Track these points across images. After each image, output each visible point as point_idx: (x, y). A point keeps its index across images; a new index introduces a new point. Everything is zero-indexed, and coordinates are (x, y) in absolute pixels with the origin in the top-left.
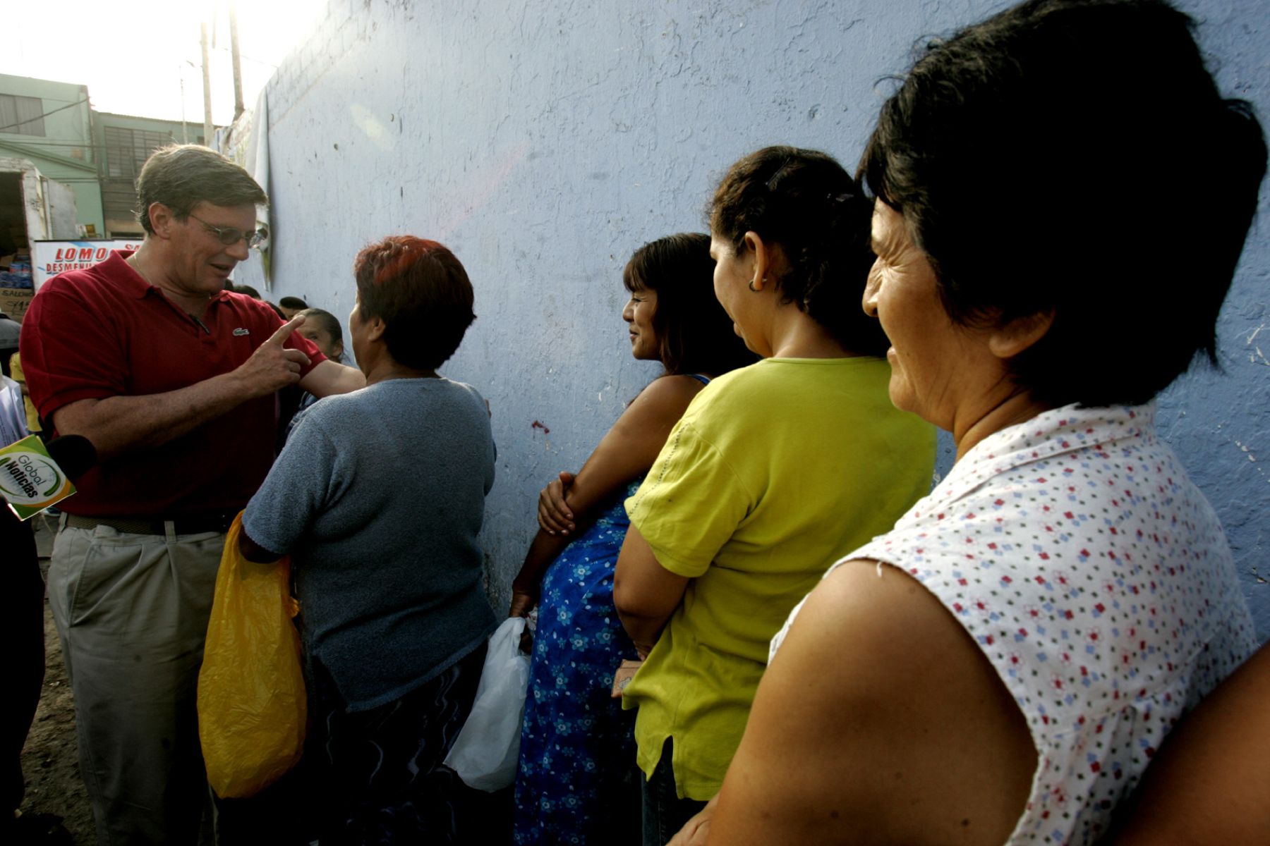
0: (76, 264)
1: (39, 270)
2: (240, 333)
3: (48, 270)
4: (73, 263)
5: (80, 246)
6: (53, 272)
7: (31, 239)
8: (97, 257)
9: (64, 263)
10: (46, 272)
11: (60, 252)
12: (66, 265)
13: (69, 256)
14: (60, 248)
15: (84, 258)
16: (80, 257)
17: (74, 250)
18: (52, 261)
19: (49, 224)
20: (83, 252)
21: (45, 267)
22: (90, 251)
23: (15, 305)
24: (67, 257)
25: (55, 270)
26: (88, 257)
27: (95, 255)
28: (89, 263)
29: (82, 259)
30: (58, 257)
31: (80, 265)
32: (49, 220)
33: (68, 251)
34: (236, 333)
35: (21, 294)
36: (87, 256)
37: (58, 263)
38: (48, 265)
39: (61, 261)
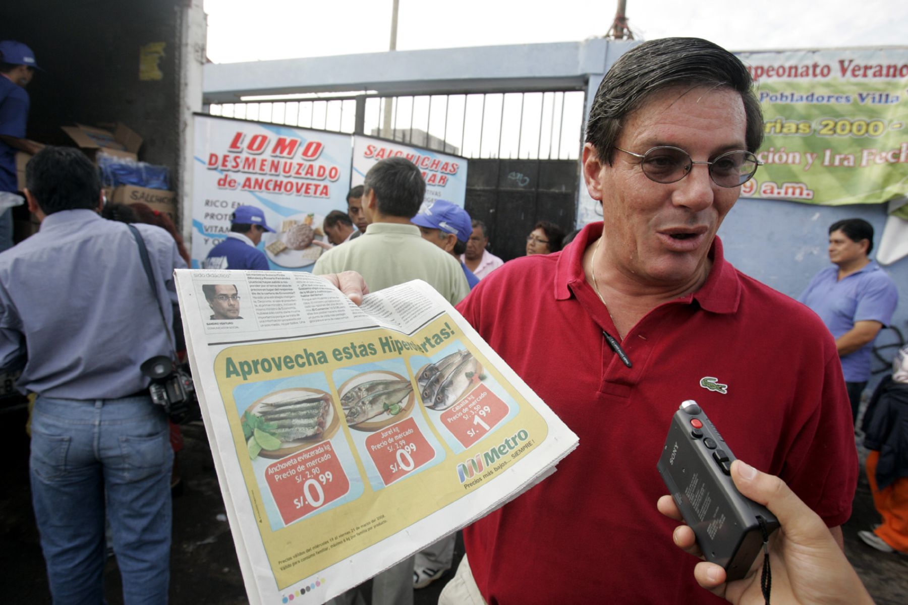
0: (263, 161)
2: (712, 386)
3: (210, 163)
4: (259, 159)
5: (278, 133)
6: (220, 168)
7: (188, 109)
8: (305, 155)
9: (244, 156)
10: (207, 166)
11: (239, 136)
12: (247, 159)
13: (255, 146)
14: (240, 131)
15: (282, 152)
16: (274, 150)
17: (264, 138)
18: (222, 149)
20: (281, 143)
21: (207, 160)
22: (293, 143)
24: (250, 147)
25: (225, 166)
26: (289, 153)
27: (302, 149)
28: (289, 161)
29: (278, 153)
30: (234, 145)
31: (273, 162)
33: (255, 138)
34: (705, 382)
36: (287, 150)
37: (232, 155)
38: (214, 155)
39: (240, 152)
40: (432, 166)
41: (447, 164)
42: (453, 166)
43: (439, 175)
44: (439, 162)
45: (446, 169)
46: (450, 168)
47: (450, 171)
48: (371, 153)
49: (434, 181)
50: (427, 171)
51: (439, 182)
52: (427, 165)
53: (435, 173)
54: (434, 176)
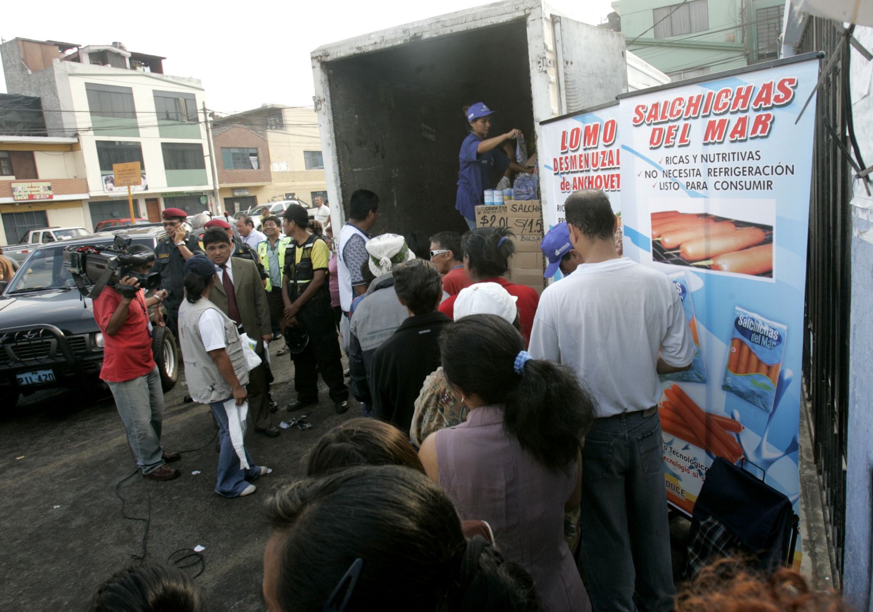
0: (580, 156)
1: (547, 170)
3: (555, 169)
4: (578, 154)
5: (584, 122)
8: (605, 140)
9: (569, 155)
10: (553, 172)
11: (565, 136)
12: (571, 158)
13: (574, 142)
14: (565, 129)
15: (589, 143)
16: (585, 142)
17: (579, 131)
18: (558, 152)
19: (563, 92)
20: (588, 132)
21: (552, 165)
22: (597, 128)
23: (524, 225)
24: (571, 144)
25: (562, 169)
27: (602, 135)
29: (587, 145)
30: (563, 146)
31: (585, 156)
32: (563, 86)
33: (573, 133)
35: (531, 209)
37: (564, 156)
38: (555, 160)
39: (567, 152)
40: (735, 104)
41: (768, 87)
42: (781, 86)
43: (752, 116)
44: (749, 89)
45: (767, 100)
46: (776, 92)
47: (777, 98)
48: (641, 115)
49: (742, 133)
50: (727, 117)
51: (754, 131)
52: (725, 105)
53: (743, 115)
54: (743, 121)
